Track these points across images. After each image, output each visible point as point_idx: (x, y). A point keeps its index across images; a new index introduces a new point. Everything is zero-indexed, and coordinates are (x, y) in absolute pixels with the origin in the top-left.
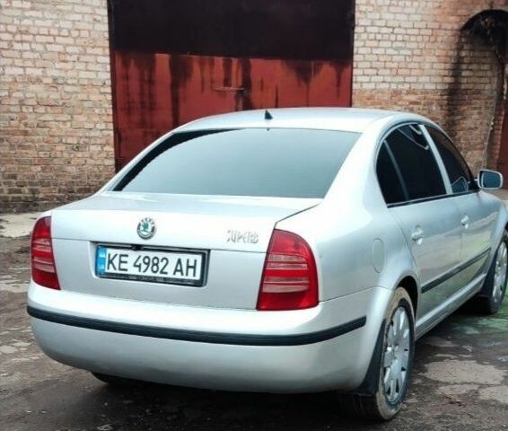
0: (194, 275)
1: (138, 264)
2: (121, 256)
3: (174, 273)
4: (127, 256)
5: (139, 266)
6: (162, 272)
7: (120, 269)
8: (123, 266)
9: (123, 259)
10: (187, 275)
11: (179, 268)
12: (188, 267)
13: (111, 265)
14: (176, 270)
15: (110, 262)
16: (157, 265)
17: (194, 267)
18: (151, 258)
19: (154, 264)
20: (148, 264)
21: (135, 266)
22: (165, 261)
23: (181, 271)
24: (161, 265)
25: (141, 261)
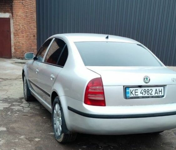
0: (162, 94)
1: (142, 92)
2: (135, 90)
3: (155, 94)
4: (137, 90)
5: (142, 93)
6: (151, 94)
7: (135, 95)
8: (136, 94)
9: (136, 91)
10: (159, 94)
11: (156, 92)
12: (159, 91)
13: (132, 94)
14: (155, 93)
15: (131, 93)
16: (149, 92)
17: (161, 91)
18: (146, 90)
19: (148, 92)
20: (145, 92)
21: (141, 93)
22: (151, 90)
23: (157, 93)
24: (150, 92)
25: (143, 91)
